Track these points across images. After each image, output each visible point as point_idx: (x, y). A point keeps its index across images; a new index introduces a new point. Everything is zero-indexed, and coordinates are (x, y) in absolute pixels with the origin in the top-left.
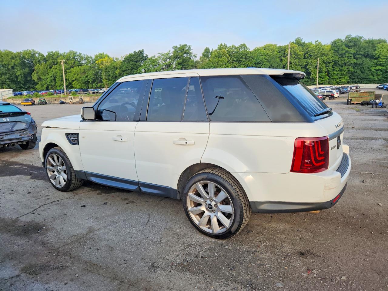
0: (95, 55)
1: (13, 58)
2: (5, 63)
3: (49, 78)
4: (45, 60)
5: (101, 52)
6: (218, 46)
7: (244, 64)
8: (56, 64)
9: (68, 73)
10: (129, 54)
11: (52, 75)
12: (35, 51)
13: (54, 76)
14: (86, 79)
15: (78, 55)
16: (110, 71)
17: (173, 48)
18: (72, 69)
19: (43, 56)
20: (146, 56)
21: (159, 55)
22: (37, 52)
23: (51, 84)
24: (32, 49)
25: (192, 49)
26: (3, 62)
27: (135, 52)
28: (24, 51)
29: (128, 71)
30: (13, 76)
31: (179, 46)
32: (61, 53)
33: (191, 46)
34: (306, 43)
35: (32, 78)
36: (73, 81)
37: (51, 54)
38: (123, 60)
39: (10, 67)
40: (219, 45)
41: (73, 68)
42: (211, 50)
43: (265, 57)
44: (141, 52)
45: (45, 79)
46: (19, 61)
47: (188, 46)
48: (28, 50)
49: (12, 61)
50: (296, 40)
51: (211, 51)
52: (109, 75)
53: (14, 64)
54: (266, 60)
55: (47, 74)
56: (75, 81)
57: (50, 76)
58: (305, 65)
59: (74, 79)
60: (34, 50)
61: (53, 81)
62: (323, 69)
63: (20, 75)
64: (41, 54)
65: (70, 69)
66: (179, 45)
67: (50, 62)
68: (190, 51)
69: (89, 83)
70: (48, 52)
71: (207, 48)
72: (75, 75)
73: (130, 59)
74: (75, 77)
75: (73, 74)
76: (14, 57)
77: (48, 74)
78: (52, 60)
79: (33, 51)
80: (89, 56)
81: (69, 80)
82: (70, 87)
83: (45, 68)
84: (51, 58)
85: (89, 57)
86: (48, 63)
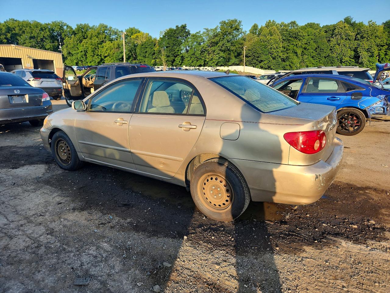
0: (126, 30)
1: (42, 29)
2: (34, 35)
3: (79, 53)
4: (74, 33)
5: (132, 27)
8: (86, 38)
9: (100, 48)
10: (169, 29)
12: (63, 23)
13: (84, 51)
14: (120, 55)
15: (108, 29)
16: (147, 48)
17: (220, 23)
19: (71, 28)
20: (188, 32)
21: (205, 30)
22: (66, 24)
23: (82, 59)
25: (242, 25)
26: (32, 33)
27: (177, 26)
28: (53, 23)
29: (169, 48)
32: (90, 26)
33: (241, 21)
34: (356, 22)
36: (105, 57)
37: (81, 26)
38: (163, 36)
39: (39, 40)
40: (267, 22)
41: (105, 43)
43: (312, 37)
44: (184, 27)
45: (75, 54)
46: (48, 33)
47: (238, 21)
49: (41, 33)
50: (345, 20)
51: (259, 28)
52: (146, 52)
53: (44, 36)
54: (313, 41)
55: (76, 49)
56: (107, 57)
57: (80, 51)
58: (356, 47)
59: (106, 55)
61: (83, 56)
62: (375, 53)
63: (50, 48)
64: (69, 26)
65: (101, 44)
66: (228, 20)
67: (80, 36)
68: (240, 27)
70: (77, 25)
71: (255, 24)
72: (108, 50)
73: (171, 34)
74: (108, 53)
75: (106, 50)
76: (44, 29)
77: (78, 48)
78: (81, 33)
79: (61, 22)
80: (120, 30)
81: (102, 55)
83: (75, 42)
84: (80, 32)
86: (77, 36)
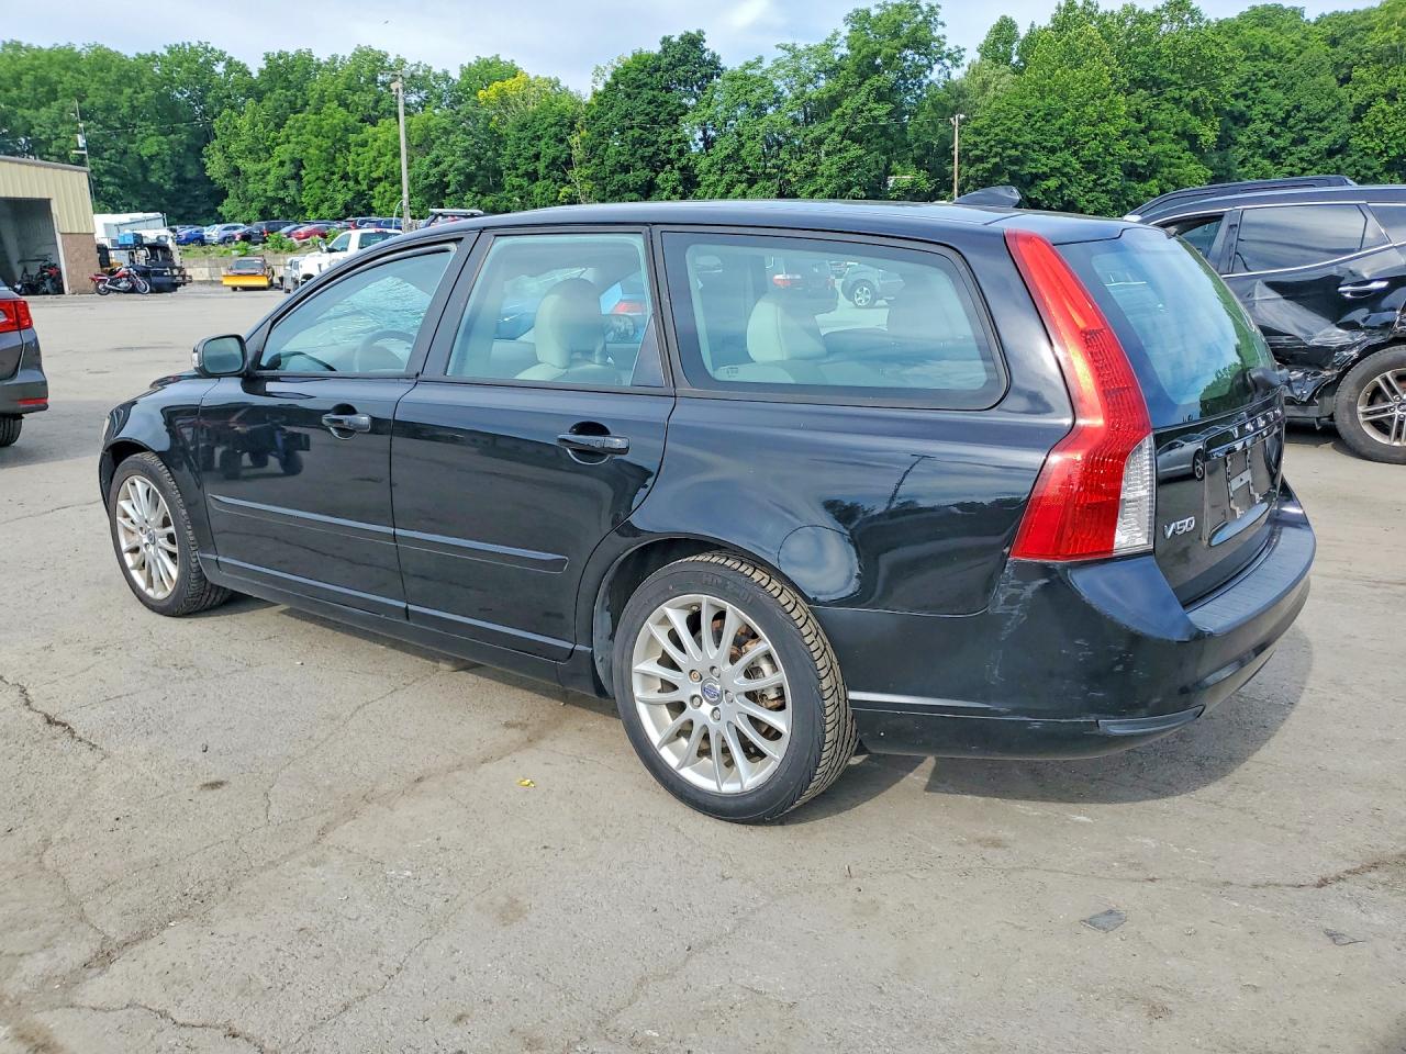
0: (462, 67)
1: (125, 79)
2: (93, 104)
3: (273, 170)
4: (256, 92)
5: (487, 55)
6: (1055, 11)
7: (1177, 101)
8: (300, 110)
9: (353, 149)
10: (630, 56)
11: (286, 157)
12: (213, 49)
13: (292, 161)
14: (434, 171)
15: (390, 69)
16: (539, 138)
17: (849, 18)
18: (369, 130)
19: (245, 72)
20: (711, 62)
21: (780, 53)
22: (222, 54)
23: (282, 194)
24: (200, 43)
25: (943, 24)
27: (665, 41)
28: (171, 50)
30: (130, 161)
31: (875, 12)
32: (318, 59)
33: (939, 6)
35: (203, 167)
36: (377, 181)
37: (281, 61)
38: (607, 84)
40: (1059, 8)
41: (374, 124)
42: (1023, 31)
43: (1270, 65)
44: (694, 42)
45: (255, 174)
46: (150, 93)
47: (924, 8)
48: (187, 47)
49: (122, 93)
51: (1022, 36)
52: (537, 157)
53: (133, 108)
55: (263, 154)
56: (382, 184)
57: (278, 161)
60: (209, 48)
61: (288, 182)
63: (158, 154)
64: (238, 64)
65: (359, 131)
66: (878, 6)
67: (276, 101)
68: (935, 34)
69: (448, 191)
70: (267, 55)
71: (1004, 19)
73: (640, 76)
74: (382, 165)
75: (375, 153)
76: (131, 74)
77: (268, 151)
78: (282, 88)
79: (205, 49)
80: (437, 70)
81: (361, 177)
82: (360, 209)
83: (260, 125)
84: (279, 83)
85: (435, 77)
86: (268, 104)
